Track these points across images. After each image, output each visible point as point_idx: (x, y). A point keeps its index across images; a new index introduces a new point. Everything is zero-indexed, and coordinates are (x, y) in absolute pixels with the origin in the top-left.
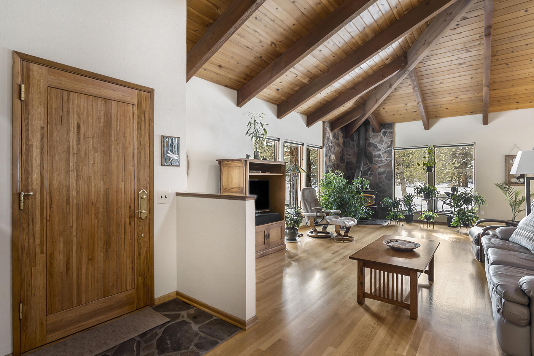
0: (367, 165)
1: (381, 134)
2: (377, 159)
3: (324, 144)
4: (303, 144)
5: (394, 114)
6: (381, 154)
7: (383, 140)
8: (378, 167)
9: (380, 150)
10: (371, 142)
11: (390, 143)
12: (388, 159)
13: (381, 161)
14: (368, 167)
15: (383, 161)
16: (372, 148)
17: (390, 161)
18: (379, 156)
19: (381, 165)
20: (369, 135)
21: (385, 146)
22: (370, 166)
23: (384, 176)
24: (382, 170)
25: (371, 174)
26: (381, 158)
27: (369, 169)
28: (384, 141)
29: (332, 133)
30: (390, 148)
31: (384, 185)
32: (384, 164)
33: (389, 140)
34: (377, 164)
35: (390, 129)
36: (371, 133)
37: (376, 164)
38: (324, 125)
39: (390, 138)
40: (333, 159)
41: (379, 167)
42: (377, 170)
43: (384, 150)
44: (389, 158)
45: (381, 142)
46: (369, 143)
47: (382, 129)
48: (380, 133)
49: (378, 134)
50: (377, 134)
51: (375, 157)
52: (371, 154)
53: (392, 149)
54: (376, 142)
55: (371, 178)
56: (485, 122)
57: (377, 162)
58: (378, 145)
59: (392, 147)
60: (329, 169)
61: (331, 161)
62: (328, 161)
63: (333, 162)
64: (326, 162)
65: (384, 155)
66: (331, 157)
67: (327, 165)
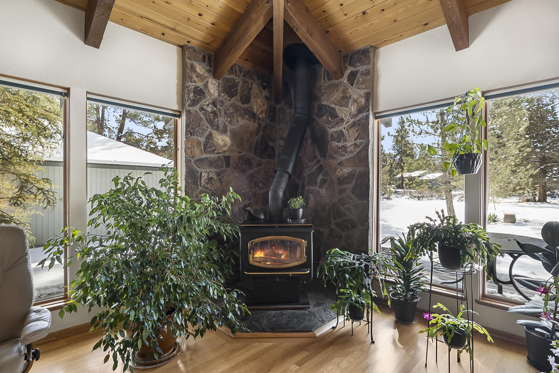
0: (316, 161)
1: (345, 80)
2: (335, 144)
3: (183, 105)
4: (67, 93)
5: (364, 13)
6: (345, 131)
7: (348, 95)
8: (338, 164)
9: (342, 120)
10: (323, 103)
11: (363, 101)
12: (358, 141)
13: (344, 148)
14: (318, 166)
15: (348, 149)
16: (325, 117)
17: (363, 148)
18: (340, 136)
19: (344, 158)
20: (321, 86)
21: (353, 109)
22: (322, 163)
23: (350, 187)
24: (346, 170)
25: (324, 181)
26: (345, 140)
27: (321, 168)
28: (350, 96)
29: (221, 81)
30: (365, 114)
31: (349, 209)
32: (350, 156)
33: (362, 92)
34: (335, 155)
35: (363, 64)
36: (323, 83)
37: (334, 158)
38: (184, 57)
39: (363, 89)
40: (222, 143)
41: (340, 164)
42: (336, 169)
43: (352, 121)
44: (363, 141)
45: (345, 99)
46: (321, 107)
47: (346, 68)
48: (341, 79)
49: (339, 80)
50: (337, 82)
51: (332, 140)
52: (324, 132)
53: (367, 117)
54: (333, 103)
55: (323, 191)
57: (336, 152)
58: (337, 108)
59: (368, 111)
60: (204, 170)
61: (214, 150)
62: (196, 148)
63: (224, 152)
64: (188, 151)
65: (350, 132)
66: (212, 139)
67: (196, 158)
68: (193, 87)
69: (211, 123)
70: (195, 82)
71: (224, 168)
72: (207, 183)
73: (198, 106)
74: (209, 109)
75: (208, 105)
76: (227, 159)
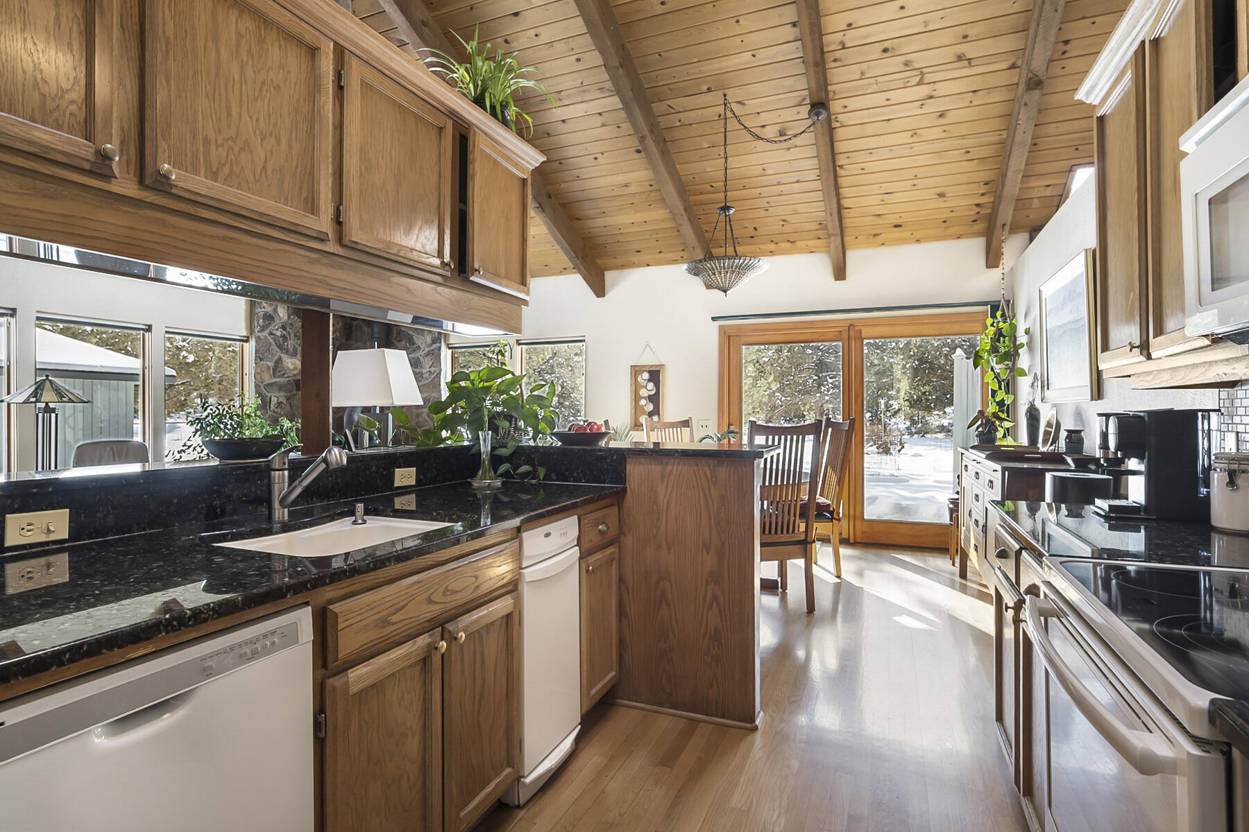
3: (251, 330)
4: (149, 329)
6: (421, 359)
9: (419, 348)
10: (402, 329)
12: (433, 369)
13: (421, 374)
15: (424, 376)
16: (403, 342)
21: (428, 339)
26: (421, 367)
30: (438, 345)
32: (426, 382)
40: (291, 367)
43: (427, 349)
44: (436, 369)
46: (400, 332)
53: (440, 348)
56: (600, 291)
58: (415, 335)
59: (441, 342)
60: (273, 395)
61: (284, 374)
62: (265, 373)
63: (294, 375)
64: (258, 376)
65: (426, 360)
66: (282, 363)
67: (265, 383)
68: (262, 313)
69: (280, 347)
70: (264, 308)
71: (294, 392)
72: (277, 408)
73: (268, 331)
74: (278, 333)
75: (277, 329)
76: (297, 382)
